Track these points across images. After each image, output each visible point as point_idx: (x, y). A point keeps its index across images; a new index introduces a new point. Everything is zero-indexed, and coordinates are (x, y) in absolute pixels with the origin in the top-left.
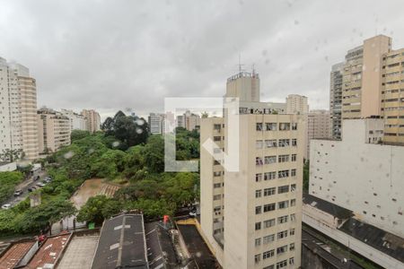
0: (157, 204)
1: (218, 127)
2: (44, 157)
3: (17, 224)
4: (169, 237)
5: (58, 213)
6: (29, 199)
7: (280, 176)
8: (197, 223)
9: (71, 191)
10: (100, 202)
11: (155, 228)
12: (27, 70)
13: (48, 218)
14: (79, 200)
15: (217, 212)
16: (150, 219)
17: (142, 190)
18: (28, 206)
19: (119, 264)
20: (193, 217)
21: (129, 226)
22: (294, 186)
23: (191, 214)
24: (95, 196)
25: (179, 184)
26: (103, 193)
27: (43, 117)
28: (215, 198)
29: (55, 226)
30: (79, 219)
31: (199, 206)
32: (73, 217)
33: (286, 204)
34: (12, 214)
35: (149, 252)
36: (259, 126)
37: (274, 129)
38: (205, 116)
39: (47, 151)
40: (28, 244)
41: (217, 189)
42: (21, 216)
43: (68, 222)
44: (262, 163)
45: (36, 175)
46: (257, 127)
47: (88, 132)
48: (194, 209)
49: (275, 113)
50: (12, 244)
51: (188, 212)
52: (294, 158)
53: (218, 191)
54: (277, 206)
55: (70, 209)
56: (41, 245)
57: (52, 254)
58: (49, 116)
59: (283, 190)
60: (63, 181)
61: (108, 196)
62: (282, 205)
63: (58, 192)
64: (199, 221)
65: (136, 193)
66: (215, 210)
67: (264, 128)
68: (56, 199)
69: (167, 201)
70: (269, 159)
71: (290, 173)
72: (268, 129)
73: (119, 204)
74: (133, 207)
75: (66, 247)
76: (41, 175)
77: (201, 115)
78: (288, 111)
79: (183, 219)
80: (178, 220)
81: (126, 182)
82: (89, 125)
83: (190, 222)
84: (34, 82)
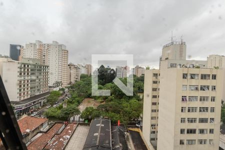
0: (118, 116)
1: (156, 75)
2: (69, 86)
3: (58, 114)
4: (124, 136)
5: (73, 113)
6: (62, 104)
7: (200, 111)
8: (140, 131)
9: (79, 103)
10: (91, 110)
11: (116, 129)
12: (65, 47)
13: (69, 114)
14: (82, 108)
15: (154, 127)
16: (114, 123)
17: (111, 107)
18: (62, 107)
19: (97, 144)
20: (138, 127)
21: (103, 125)
22: (212, 119)
23: (137, 125)
24: (89, 107)
25: (131, 107)
26: (92, 106)
27: (70, 68)
28: (152, 118)
29: (72, 119)
30: (81, 117)
31: (142, 121)
32: (79, 116)
33: (205, 131)
34: (56, 110)
35: (112, 142)
36: (185, 76)
37: (196, 77)
38: (148, 68)
39: (70, 83)
40: (61, 125)
41: (154, 113)
42: (59, 111)
43: (77, 117)
44: (186, 100)
45: (66, 93)
46: (184, 76)
47: (87, 75)
48: (139, 122)
49: (198, 67)
50: (56, 123)
51: (135, 124)
52: (213, 99)
53: (154, 114)
54: (197, 131)
55: (78, 111)
56: (66, 126)
57: (70, 131)
58: (72, 67)
59: (203, 121)
60: (76, 97)
61: (95, 108)
62: (202, 131)
63: (74, 103)
64: (142, 130)
65: (108, 108)
66: (152, 125)
67: (189, 77)
68: (73, 106)
69: (123, 115)
70: (191, 98)
71: (209, 109)
72: (192, 78)
73: (99, 113)
74: (106, 116)
75: (75, 130)
76: (68, 94)
77: (145, 68)
78: (209, 66)
79: (132, 127)
80: (129, 127)
81: (103, 102)
82: (88, 72)
83: (136, 130)
84: (68, 52)
